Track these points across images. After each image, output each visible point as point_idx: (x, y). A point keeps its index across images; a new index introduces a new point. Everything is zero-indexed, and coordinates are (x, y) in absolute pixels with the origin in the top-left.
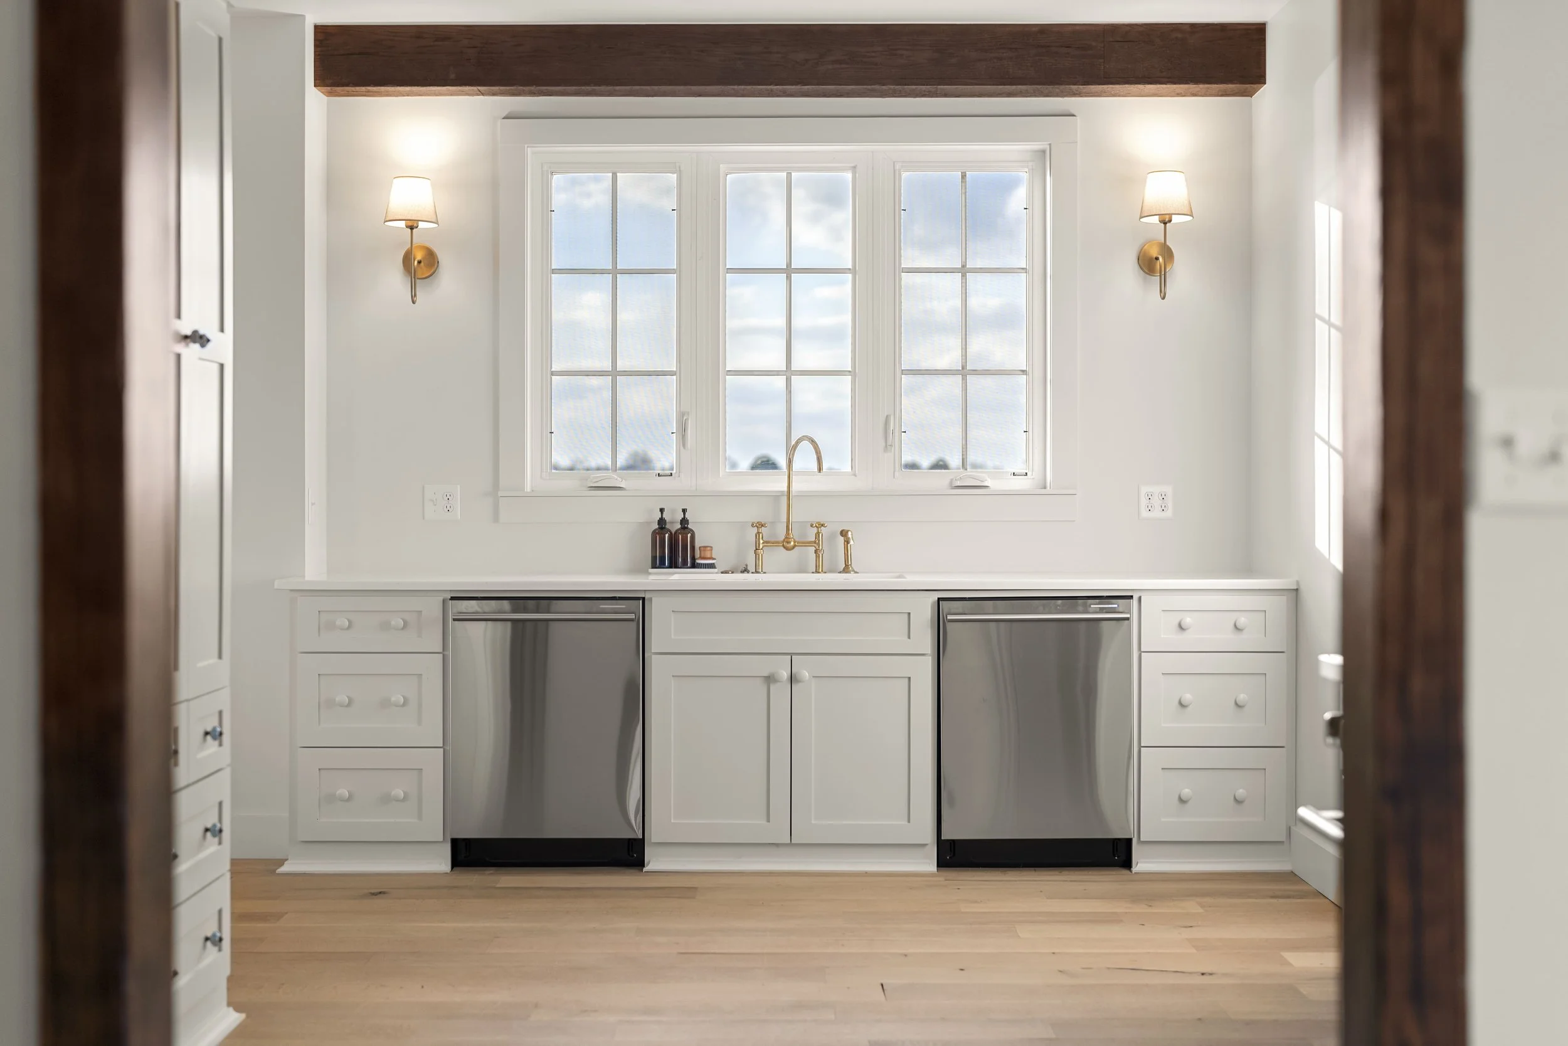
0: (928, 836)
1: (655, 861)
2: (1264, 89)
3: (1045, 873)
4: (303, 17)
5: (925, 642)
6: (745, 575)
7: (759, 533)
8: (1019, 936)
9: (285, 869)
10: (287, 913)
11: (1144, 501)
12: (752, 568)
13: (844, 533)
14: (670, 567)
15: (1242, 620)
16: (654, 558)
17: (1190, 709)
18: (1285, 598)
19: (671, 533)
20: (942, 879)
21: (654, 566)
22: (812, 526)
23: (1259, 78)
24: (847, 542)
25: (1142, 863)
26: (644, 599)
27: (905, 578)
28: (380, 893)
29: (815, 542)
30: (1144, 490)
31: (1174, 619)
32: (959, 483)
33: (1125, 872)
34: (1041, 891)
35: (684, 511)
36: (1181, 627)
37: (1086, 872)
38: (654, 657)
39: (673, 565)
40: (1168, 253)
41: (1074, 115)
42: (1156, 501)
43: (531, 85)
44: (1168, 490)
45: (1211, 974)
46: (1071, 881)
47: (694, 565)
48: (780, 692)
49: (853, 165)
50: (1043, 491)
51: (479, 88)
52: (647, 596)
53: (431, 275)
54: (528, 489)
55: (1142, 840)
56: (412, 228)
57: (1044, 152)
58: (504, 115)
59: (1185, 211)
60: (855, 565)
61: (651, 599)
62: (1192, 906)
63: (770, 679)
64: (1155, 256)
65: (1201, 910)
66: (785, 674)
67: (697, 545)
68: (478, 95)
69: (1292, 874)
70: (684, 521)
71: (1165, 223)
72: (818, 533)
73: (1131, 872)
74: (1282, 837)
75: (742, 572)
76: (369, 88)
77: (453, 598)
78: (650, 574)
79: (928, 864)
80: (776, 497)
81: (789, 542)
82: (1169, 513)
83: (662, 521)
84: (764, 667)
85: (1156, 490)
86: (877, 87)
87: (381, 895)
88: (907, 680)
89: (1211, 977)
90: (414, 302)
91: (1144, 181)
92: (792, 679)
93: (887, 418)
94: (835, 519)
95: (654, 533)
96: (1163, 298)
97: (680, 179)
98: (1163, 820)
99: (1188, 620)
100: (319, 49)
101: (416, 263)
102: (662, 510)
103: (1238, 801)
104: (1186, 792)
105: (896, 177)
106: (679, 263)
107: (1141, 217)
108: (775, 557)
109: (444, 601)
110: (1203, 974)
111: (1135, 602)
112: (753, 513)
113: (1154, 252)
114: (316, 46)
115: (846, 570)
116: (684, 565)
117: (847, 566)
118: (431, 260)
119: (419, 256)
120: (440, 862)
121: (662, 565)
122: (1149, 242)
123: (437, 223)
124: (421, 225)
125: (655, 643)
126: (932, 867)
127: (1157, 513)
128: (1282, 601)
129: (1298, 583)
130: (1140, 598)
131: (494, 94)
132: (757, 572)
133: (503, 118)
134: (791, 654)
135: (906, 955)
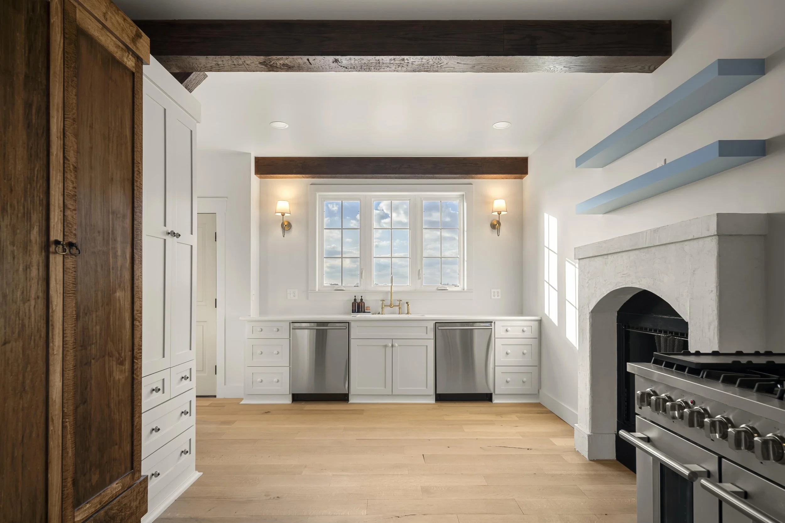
0: (432, 392)
1: (351, 400)
2: (527, 176)
3: (468, 403)
4: (250, 154)
5: (432, 335)
6: (379, 315)
7: (383, 303)
8: (464, 431)
9: (242, 402)
10: (236, 421)
11: (492, 294)
12: (381, 313)
13: (407, 303)
14: (357, 312)
15: (525, 329)
16: (353, 310)
17: (509, 355)
18: (537, 322)
19: (358, 303)
20: (437, 406)
21: (353, 312)
22: (398, 301)
23: (526, 173)
24: (408, 305)
25: (496, 400)
26: (349, 323)
27: (425, 316)
28: (268, 412)
29: (399, 305)
30: (493, 290)
31: (505, 328)
32: (440, 289)
33: (490, 403)
34: (467, 411)
35: (362, 297)
36: (507, 331)
37: (479, 403)
38: (352, 340)
39: (358, 312)
40: (499, 223)
41: (472, 184)
42: (496, 294)
43: (317, 174)
44: (499, 290)
45: (531, 449)
46: (476, 407)
47: (364, 312)
48: (389, 350)
49: (409, 199)
50: (463, 291)
51: (302, 175)
52: (350, 322)
53: (289, 229)
54: (317, 290)
55: (496, 393)
56: (283, 215)
57: (463, 195)
58: (310, 184)
59: (506, 210)
60: (410, 311)
61: (351, 323)
62: (514, 417)
63: (386, 346)
64: (495, 224)
65: (518, 419)
66: (390, 345)
67: (365, 306)
68: (303, 178)
69: (540, 403)
70: (362, 300)
71: (499, 214)
72: (400, 303)
73: (492, 403)
74: (537, 392)
75: (378, 314)
76: (271, 175)
77: (292, 322)
78: (352, 314)
79: (433, 401)
80: (387, 293)
81: (392, 306)
82: (500, 297)
83: (355, 300)
84: (384, 342)
85: (496, 290)
86: (417, 175)
87: (268, 413)
88: (426, 347)
89: (531, 450)
90: (284, 237)
91: (493, 203)
92: (392, 346)
93: (419, 270)
94: (405, 299)
95: (353, 303)
96: (499, 236)
97: (360, 202)
98: (502, 387)
99: (509, 329)
100: (256, 164)
101: (285, 225)
102: (355, 296)
103: (523, 382)
104: (509, 379)
105: (422, 202)
106: (360, 227)
107: (492, 213)
108: (387, 309)
109: (290, 323)
110: (528, 449)
111: (493, 324)
112: (381, 297)
113: (495, 223)
114: (255, 163)
115: (408, 313)
116: (362, 312)
117: (408, 312)
118: (289, 225)
119: (286, 224)
120: (288, 400)
121: (355, 312)
122: (494, 220)
123: (290, 214)
124: (286, 215)
125: (352, 336)
126: (434, 402)
127: (496, 297)
128: (536, 323)
129: (541, 318)
130: (495, 322)
131: (307, 178)
132: (382, 314)
133: (311, 185)
134: (392, 339)
135: (430, 440)
